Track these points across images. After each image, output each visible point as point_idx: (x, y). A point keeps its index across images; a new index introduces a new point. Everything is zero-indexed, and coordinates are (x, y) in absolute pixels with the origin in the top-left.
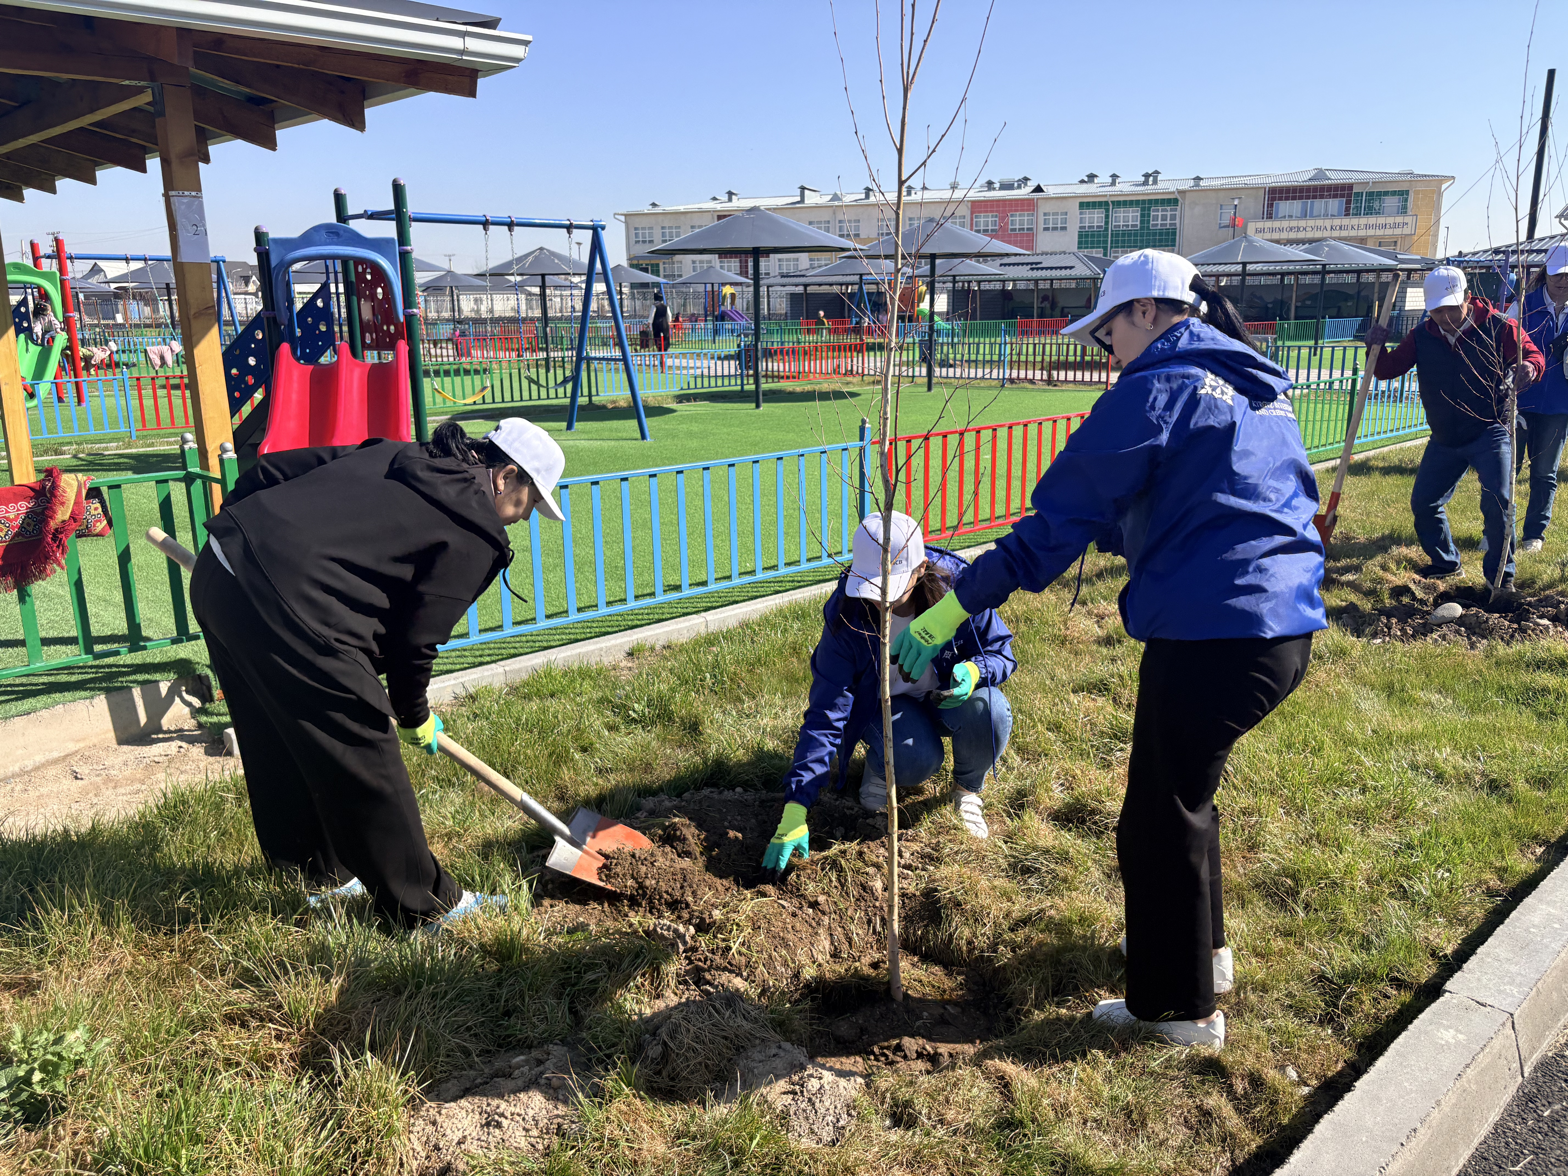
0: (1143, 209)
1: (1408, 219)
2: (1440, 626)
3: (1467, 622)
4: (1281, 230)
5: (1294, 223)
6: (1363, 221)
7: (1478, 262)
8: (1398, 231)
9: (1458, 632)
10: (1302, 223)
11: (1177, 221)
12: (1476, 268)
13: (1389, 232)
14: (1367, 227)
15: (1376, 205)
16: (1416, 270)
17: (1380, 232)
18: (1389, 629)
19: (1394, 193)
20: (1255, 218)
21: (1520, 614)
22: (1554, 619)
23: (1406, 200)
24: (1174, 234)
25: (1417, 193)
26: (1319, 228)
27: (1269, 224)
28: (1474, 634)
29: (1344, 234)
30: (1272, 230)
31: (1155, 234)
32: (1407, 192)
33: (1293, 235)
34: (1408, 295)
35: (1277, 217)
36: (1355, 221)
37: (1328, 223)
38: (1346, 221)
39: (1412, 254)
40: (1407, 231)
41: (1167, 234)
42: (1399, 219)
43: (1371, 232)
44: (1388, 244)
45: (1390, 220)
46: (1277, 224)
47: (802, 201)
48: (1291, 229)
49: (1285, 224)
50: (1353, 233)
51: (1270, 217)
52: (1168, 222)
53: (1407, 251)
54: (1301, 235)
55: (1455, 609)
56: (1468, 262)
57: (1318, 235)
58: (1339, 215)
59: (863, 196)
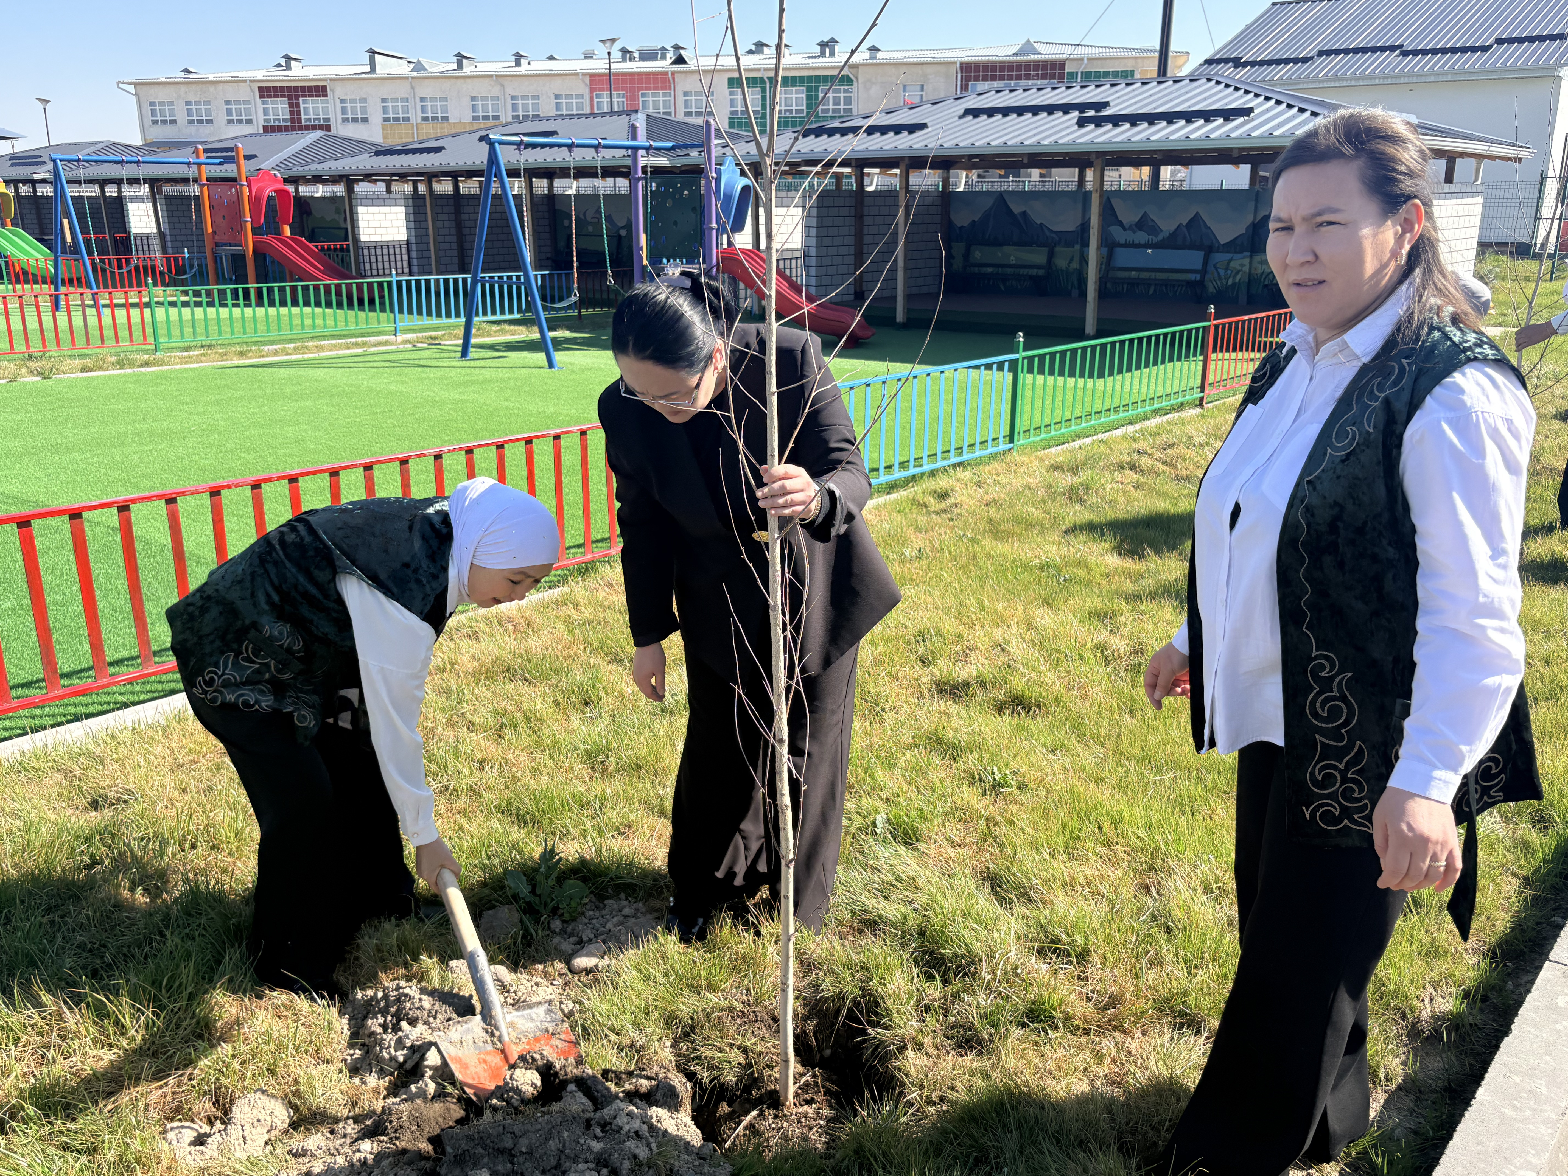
0: (809, 89)
11: (853, 106)
32: (1132, 73)
47: (373, 69)
52: (842, 107)
59: (455, 66)
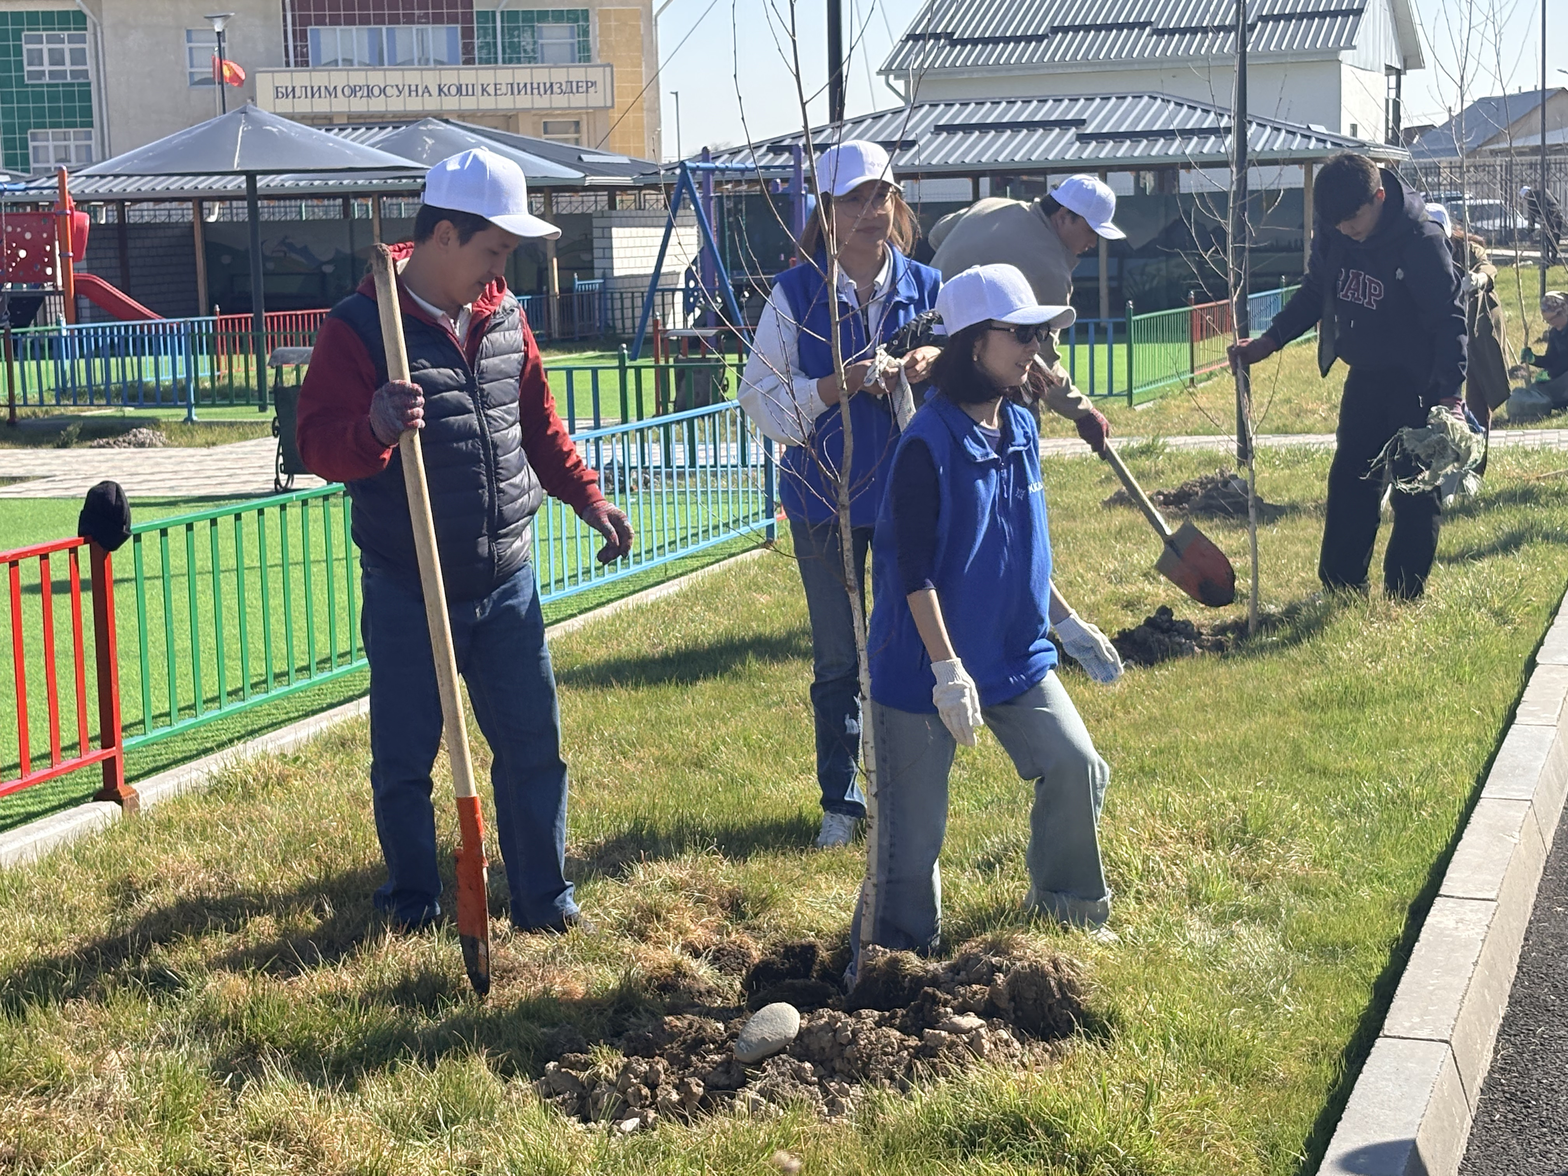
1: (595, 74)
2: (758, 1064)
3: (815, 1047)
4: (332, 92)
5: (358, 78)
6: (505, 75)
7: (743, 171)
8: (578, 100)
9: (798, 1075)
10: (376, 78)
11: (90, 66)
12: (738, 183)
13: (560, 101)
14: (514, 89)
15: (526, 40)
16: (624, 189)
17: (542, 102)
18: (653, 1087)
19: (559, 16)
20: (270, 64)
21: (920, 1009)
22: (988, 1012)
23: (586, 33)
24: (86, 96)
25: (605, 16)
26: (413, 91)
27: (301, 78)
28: (832, 1074)
29: (468, 103)
30: (313, 92)
31: (38, 97)
32: (585, 14)
33: (359, 105)
34: (616, 243)
35: (318, 62)
36: (485, 75)
37: (431, 79)
38: (468, 76)
39: (611, 152)
40: (596, 99)
41: (69, 96)
42: (578, 74)
43: (523, 101)
44: (562, 128)
45: (559, 75)
46: (319, 78)
48: (354, 91)
49: (339, 79)
50: (487, 103)
51: (302, 61)
52: (68, 67)
53: (601, 145)
54: (377, 105)
55: (784, 1019)
56: (723, 171)
57: (414, 105)
58: (453, 61)
